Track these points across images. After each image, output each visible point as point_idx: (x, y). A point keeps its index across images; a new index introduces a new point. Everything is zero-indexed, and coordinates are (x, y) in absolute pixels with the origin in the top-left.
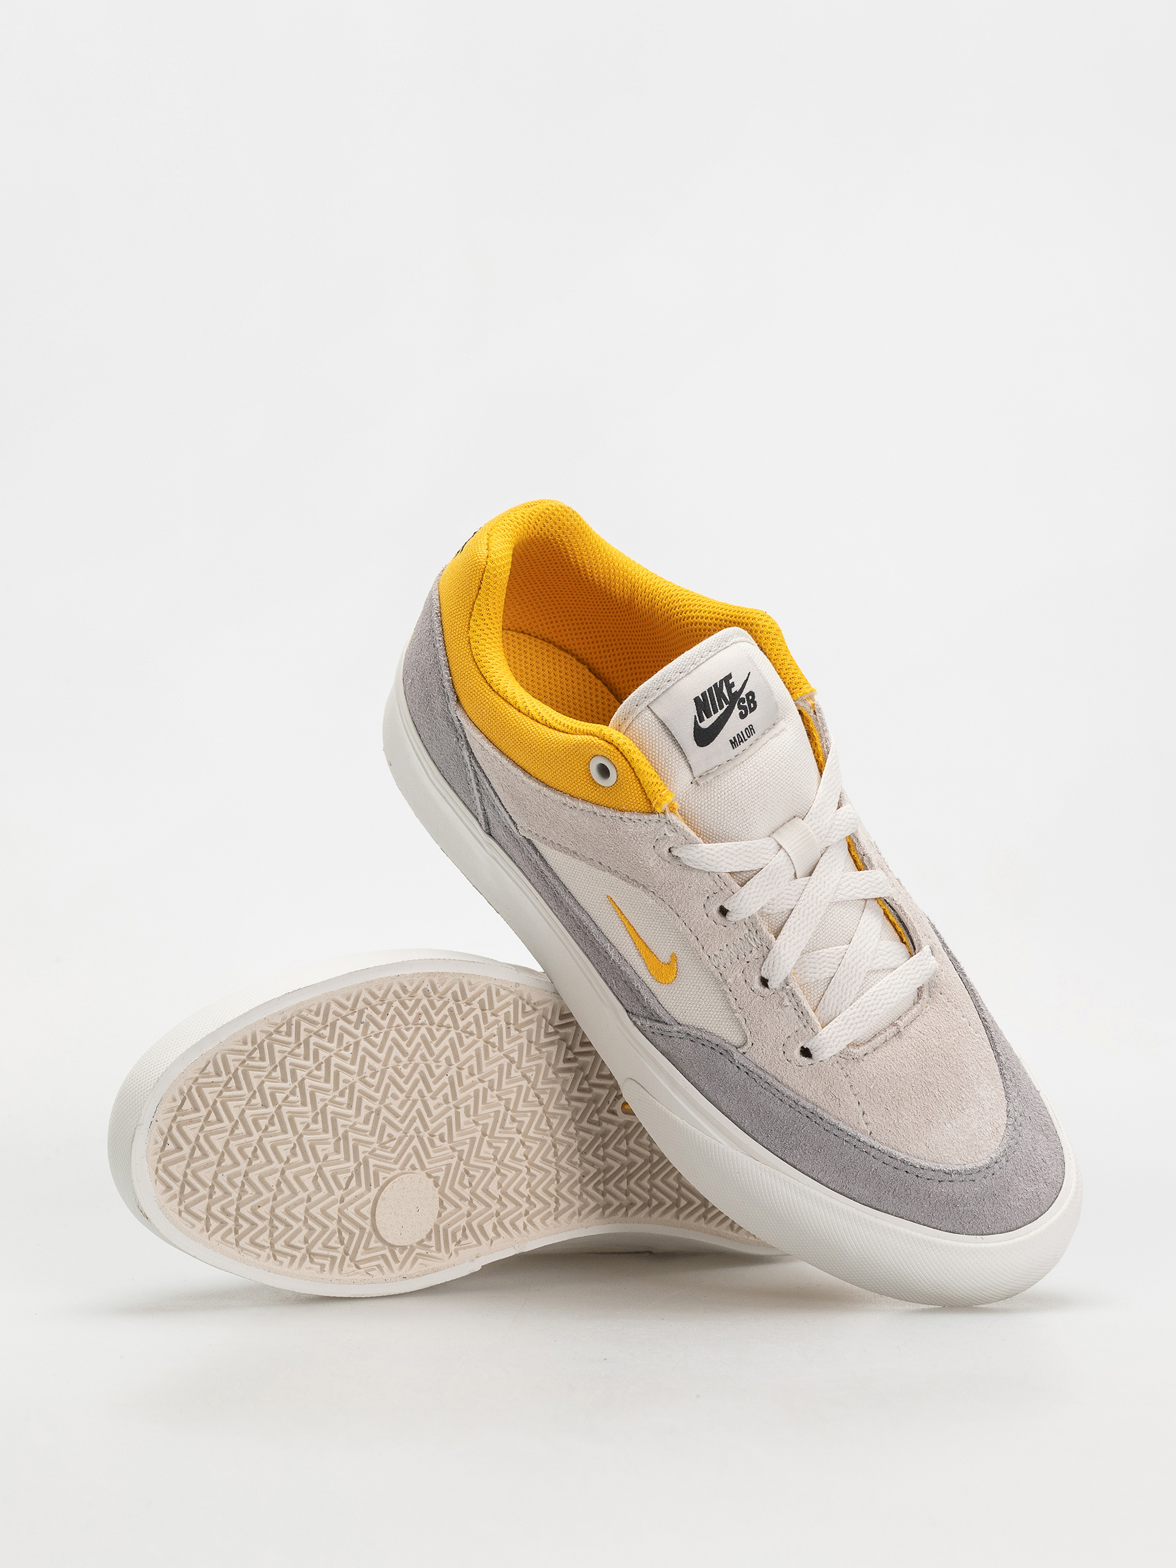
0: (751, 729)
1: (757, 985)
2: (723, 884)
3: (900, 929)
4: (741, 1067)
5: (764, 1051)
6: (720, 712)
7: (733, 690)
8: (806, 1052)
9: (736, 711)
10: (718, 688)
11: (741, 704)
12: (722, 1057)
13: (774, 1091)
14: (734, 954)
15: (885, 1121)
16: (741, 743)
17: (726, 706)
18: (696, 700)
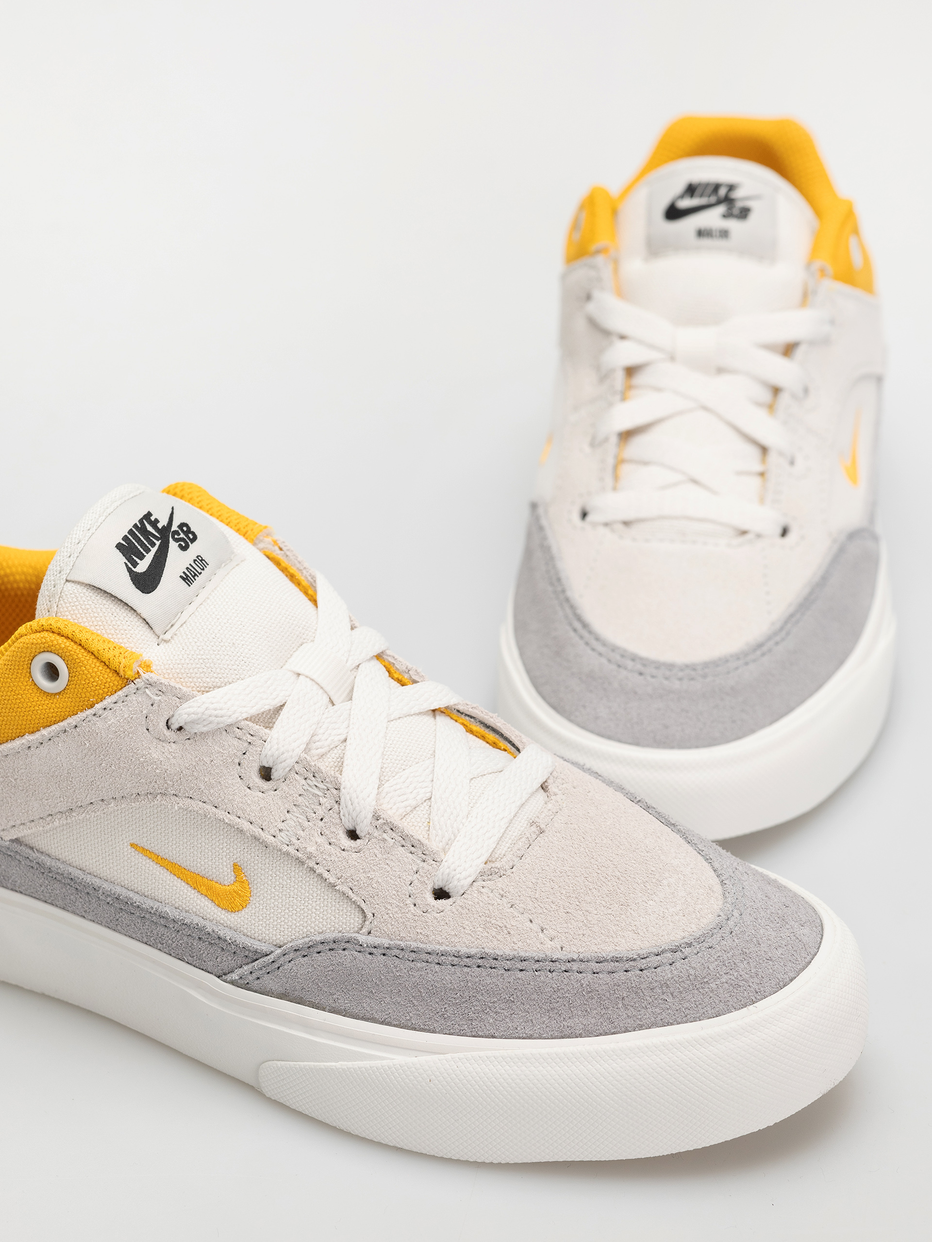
0: (201, 561)
1: (347, 842)
2: (249, 736)
3: (491, 736)
4: (374, 951)
5: (391, 915)
6: (154, 550)
7: (160, 526)
8: (441, 894)
9: (173, 546)
10: (140, 528)
11: (176, 536)
12: (346, 952)
13: (425, 957)
14: (301, 817)
15: (572, 927)
16: (196, 577)
17: (158, 543)
18: (119, 546)
